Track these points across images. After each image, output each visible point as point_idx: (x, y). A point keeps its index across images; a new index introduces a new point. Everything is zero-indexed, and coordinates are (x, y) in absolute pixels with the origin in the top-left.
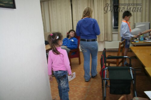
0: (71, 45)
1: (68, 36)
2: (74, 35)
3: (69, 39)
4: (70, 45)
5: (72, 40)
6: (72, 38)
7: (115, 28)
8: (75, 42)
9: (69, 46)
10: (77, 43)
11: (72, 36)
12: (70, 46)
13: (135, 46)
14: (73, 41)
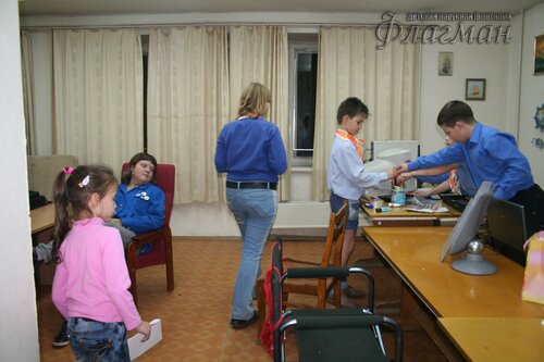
0: (140, 213)
1: (127, 179)
2: (151, 174)
3: (130, 188)
4: (133, 215)
5: (145, 194)
6: (142, 186)
7: (299, 154)
8: (155, 203)
9: (128, 220)
10: (161, 208)
11: (143, 178)
12: (136, 220)
13: (379, 226)
14: (147, 198)
